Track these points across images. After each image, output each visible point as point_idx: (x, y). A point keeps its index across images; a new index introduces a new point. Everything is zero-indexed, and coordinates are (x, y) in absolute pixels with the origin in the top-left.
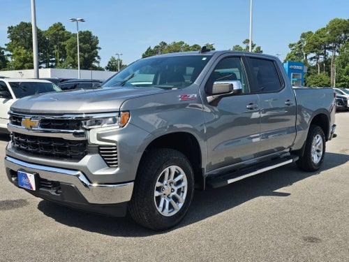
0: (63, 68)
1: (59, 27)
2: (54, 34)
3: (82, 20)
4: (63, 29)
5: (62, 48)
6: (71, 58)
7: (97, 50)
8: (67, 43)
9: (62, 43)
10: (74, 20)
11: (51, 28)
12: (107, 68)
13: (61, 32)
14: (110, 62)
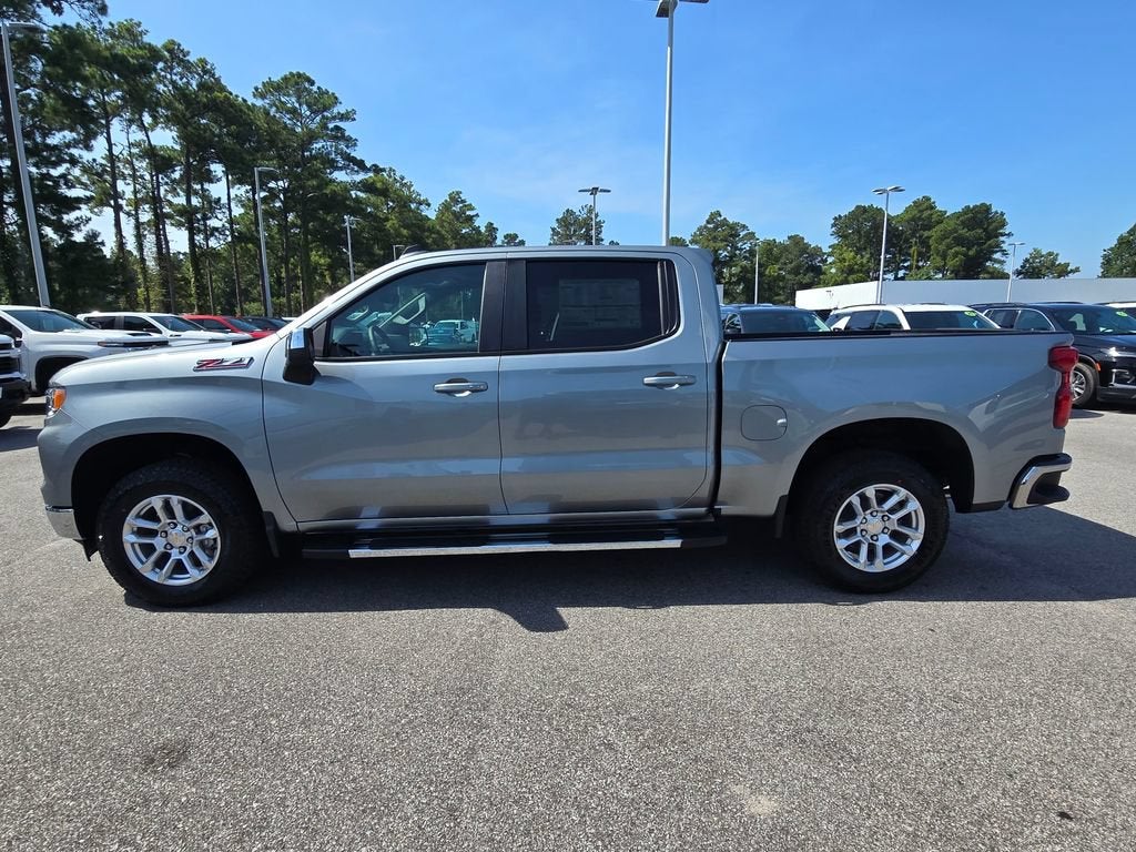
0: (920, 279)
1: (925, 205)
2: (913, 219)
3: (896, 189)
4: (932, 207)
5: (924, 242)
6: (938, 259)
7: (1002, 239)
8: (935, 233)
9: (926, 234)
10: (883, 191)
11: (907, 211)
12: (1018, 273)
13: (926, 214)
14: (1027, 261)
